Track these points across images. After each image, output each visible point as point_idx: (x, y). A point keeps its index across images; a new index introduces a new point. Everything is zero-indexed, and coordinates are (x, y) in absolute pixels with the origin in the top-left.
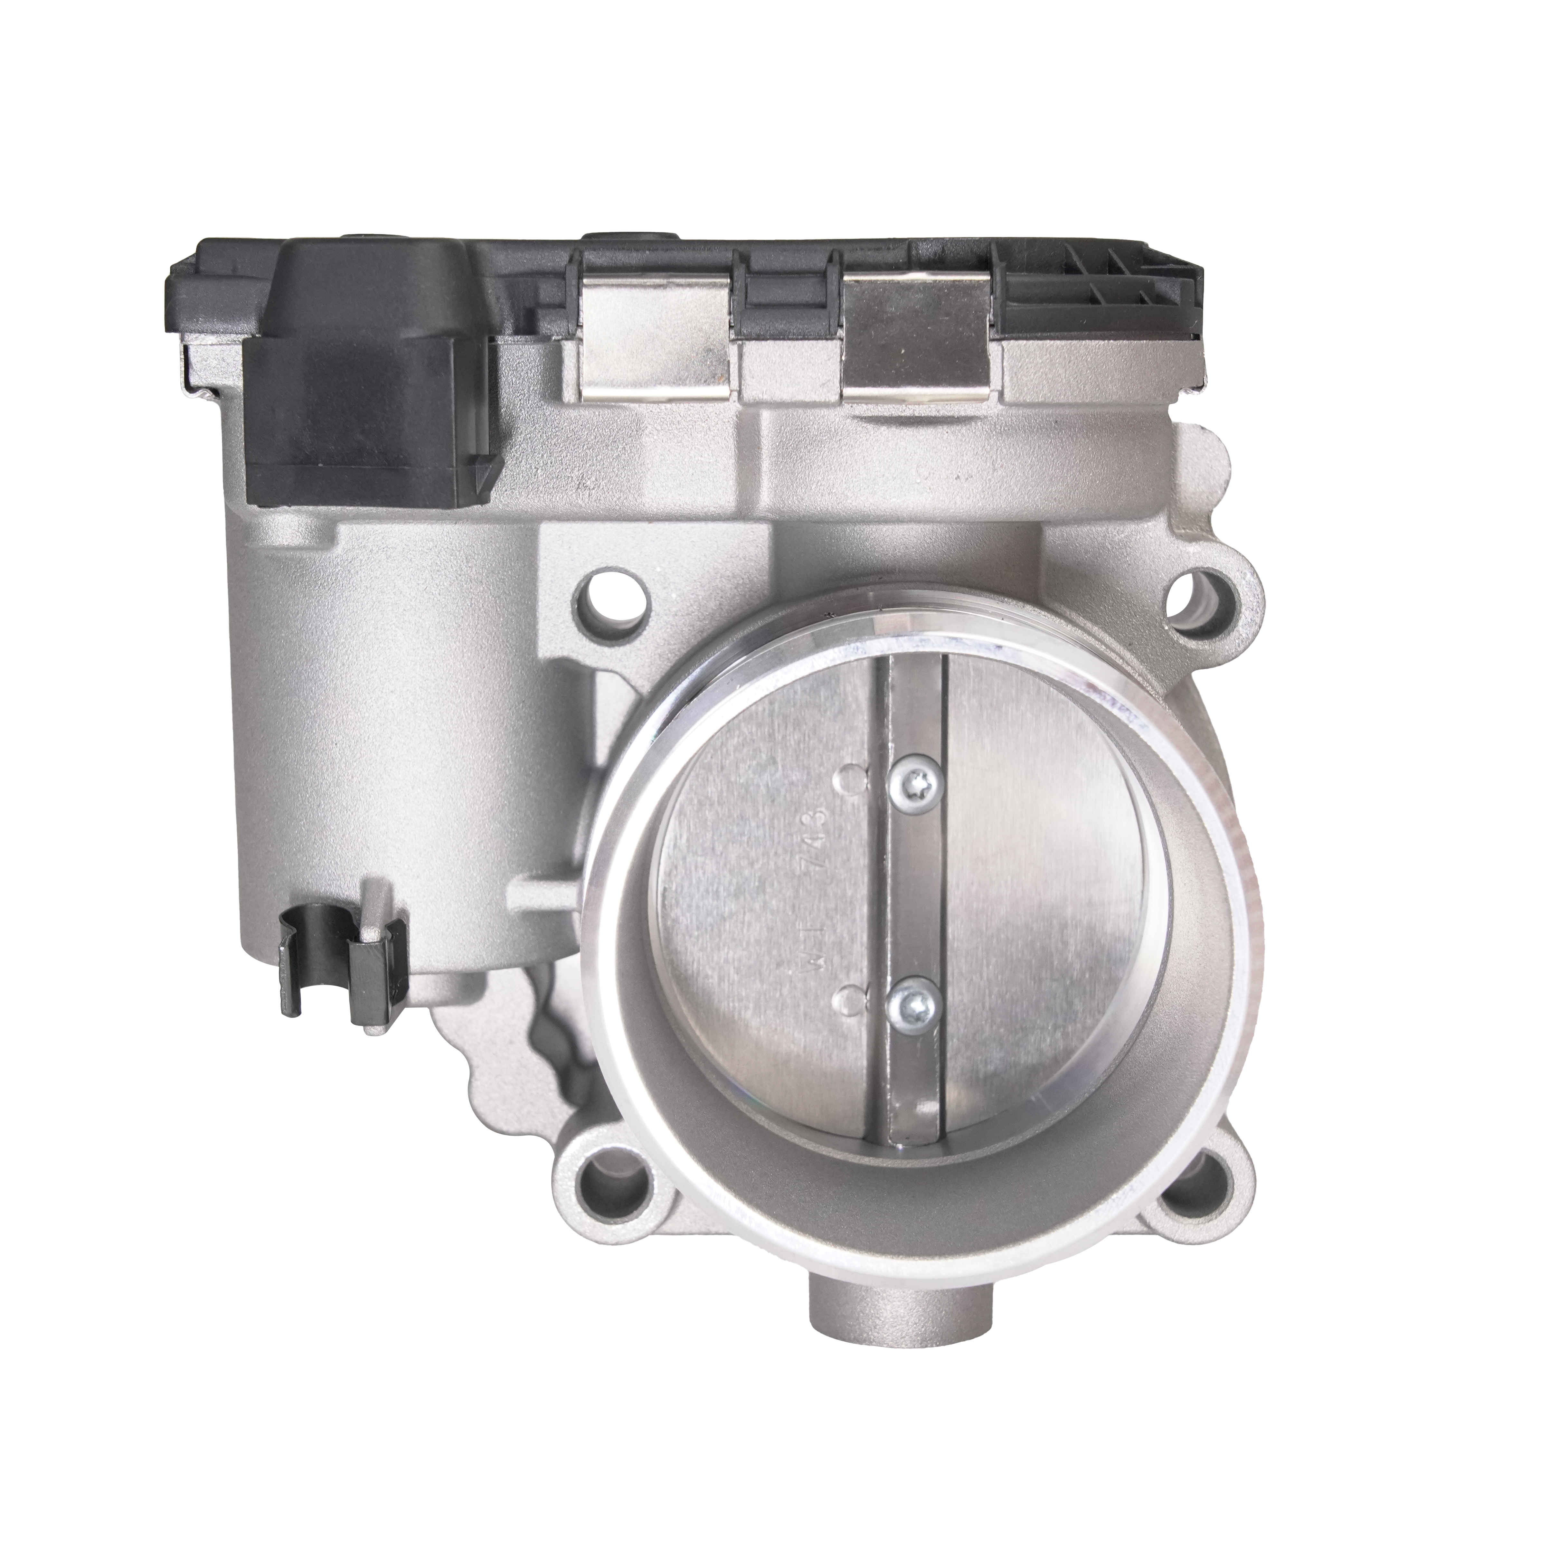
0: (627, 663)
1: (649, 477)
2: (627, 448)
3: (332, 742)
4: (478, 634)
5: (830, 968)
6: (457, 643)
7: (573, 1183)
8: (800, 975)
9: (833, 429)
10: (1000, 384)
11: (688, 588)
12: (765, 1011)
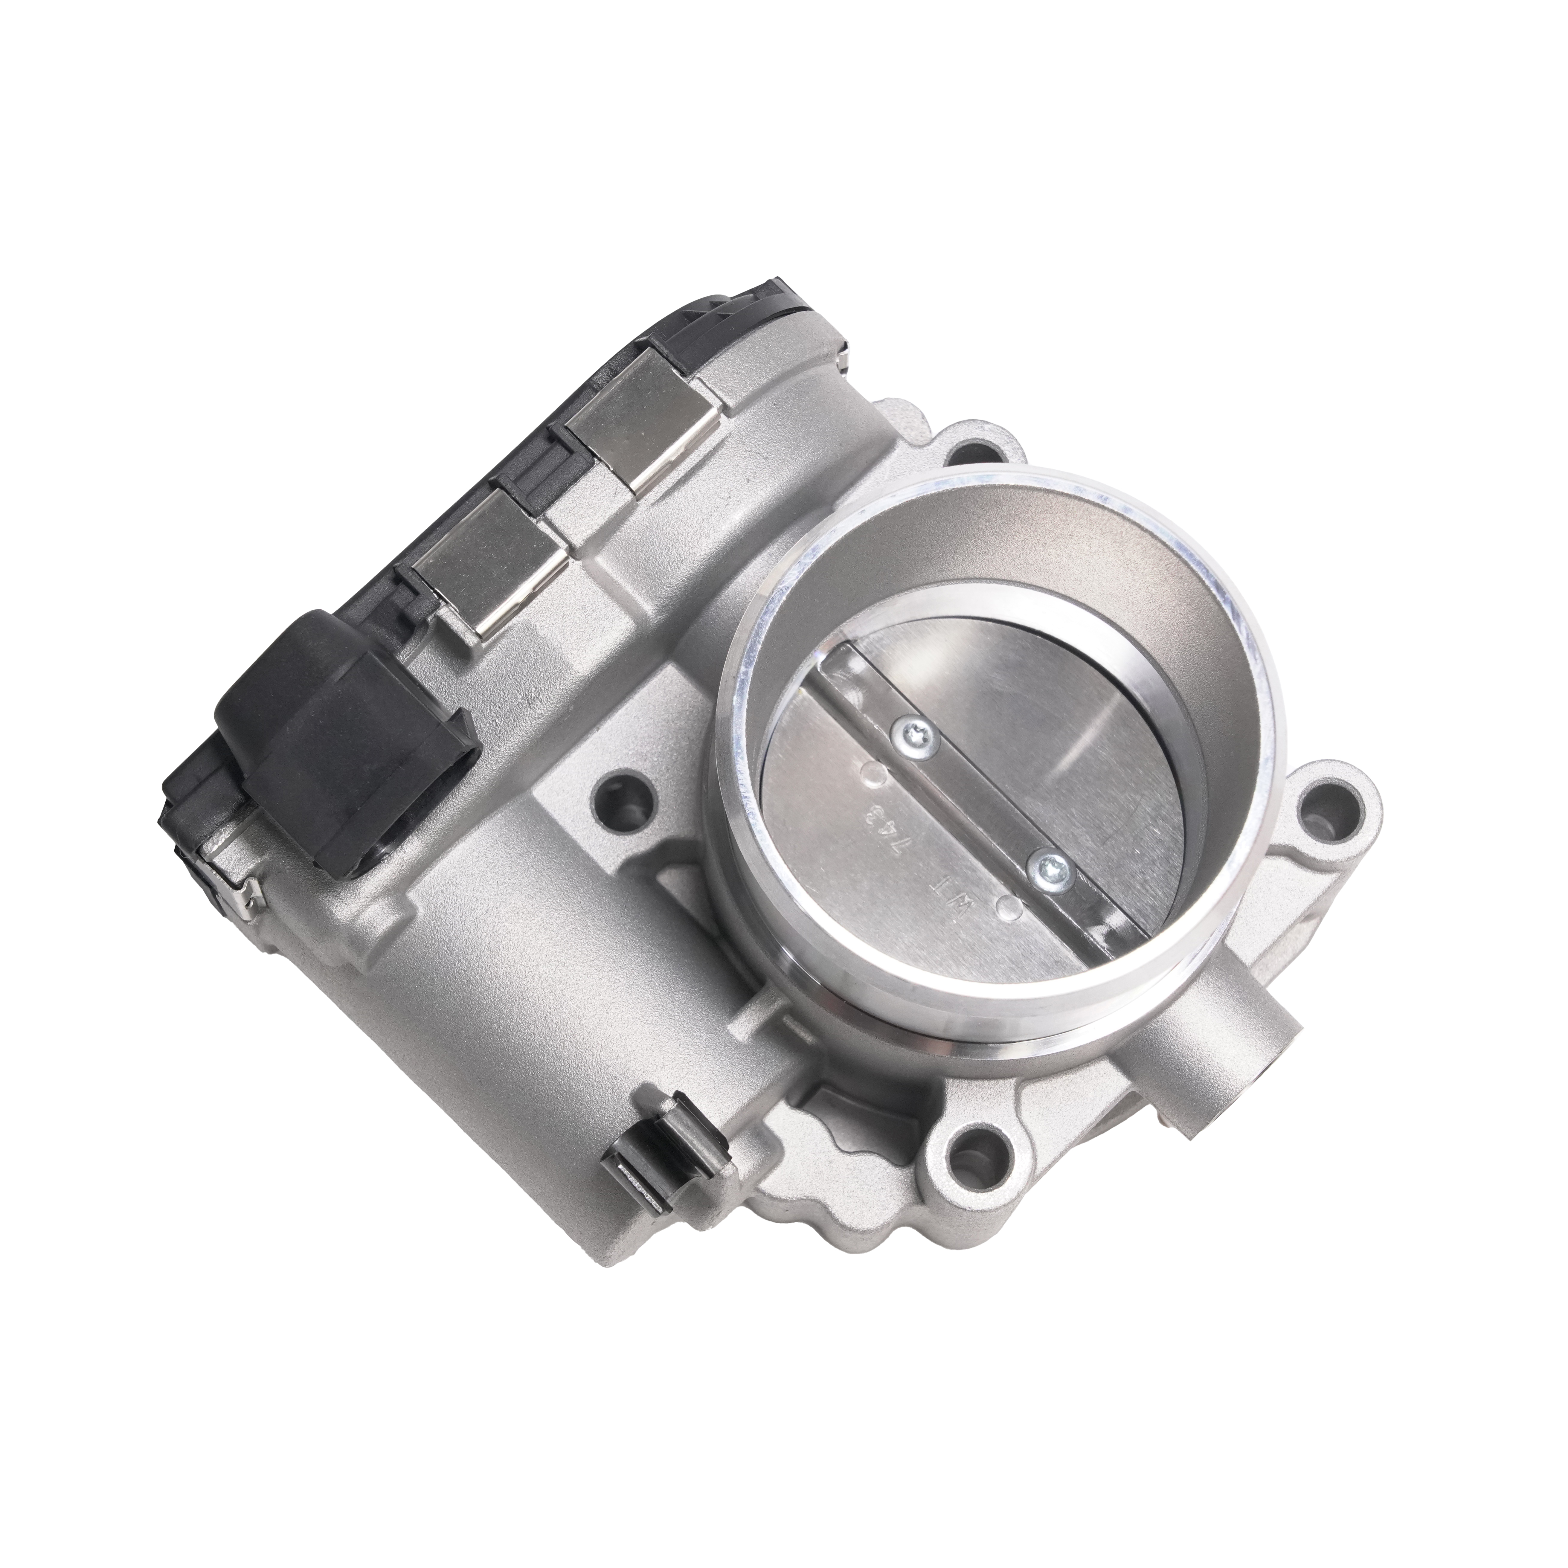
0: (667, 827)
1: (566, 652)
2: (536, 649)
3: (531, 1035)
4: (557, 885)
5: (977, 898)
6: (549, 900)
7: (953, 1182)
8: (962, 918)
9: (648, 524)
10: (719, 401)
11: (659, 747)
12: (963, 959)
